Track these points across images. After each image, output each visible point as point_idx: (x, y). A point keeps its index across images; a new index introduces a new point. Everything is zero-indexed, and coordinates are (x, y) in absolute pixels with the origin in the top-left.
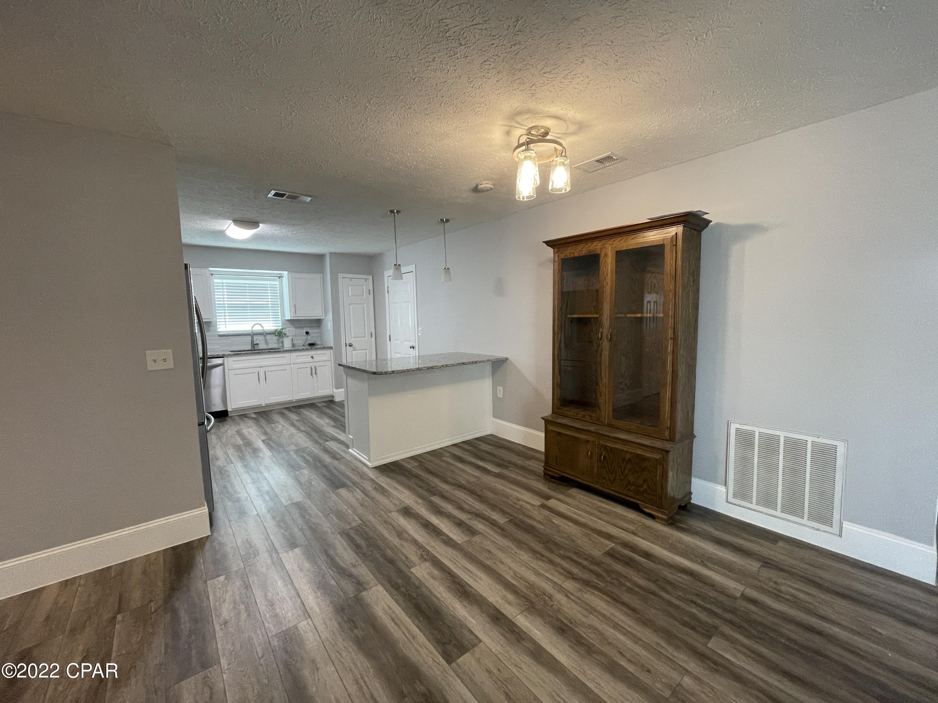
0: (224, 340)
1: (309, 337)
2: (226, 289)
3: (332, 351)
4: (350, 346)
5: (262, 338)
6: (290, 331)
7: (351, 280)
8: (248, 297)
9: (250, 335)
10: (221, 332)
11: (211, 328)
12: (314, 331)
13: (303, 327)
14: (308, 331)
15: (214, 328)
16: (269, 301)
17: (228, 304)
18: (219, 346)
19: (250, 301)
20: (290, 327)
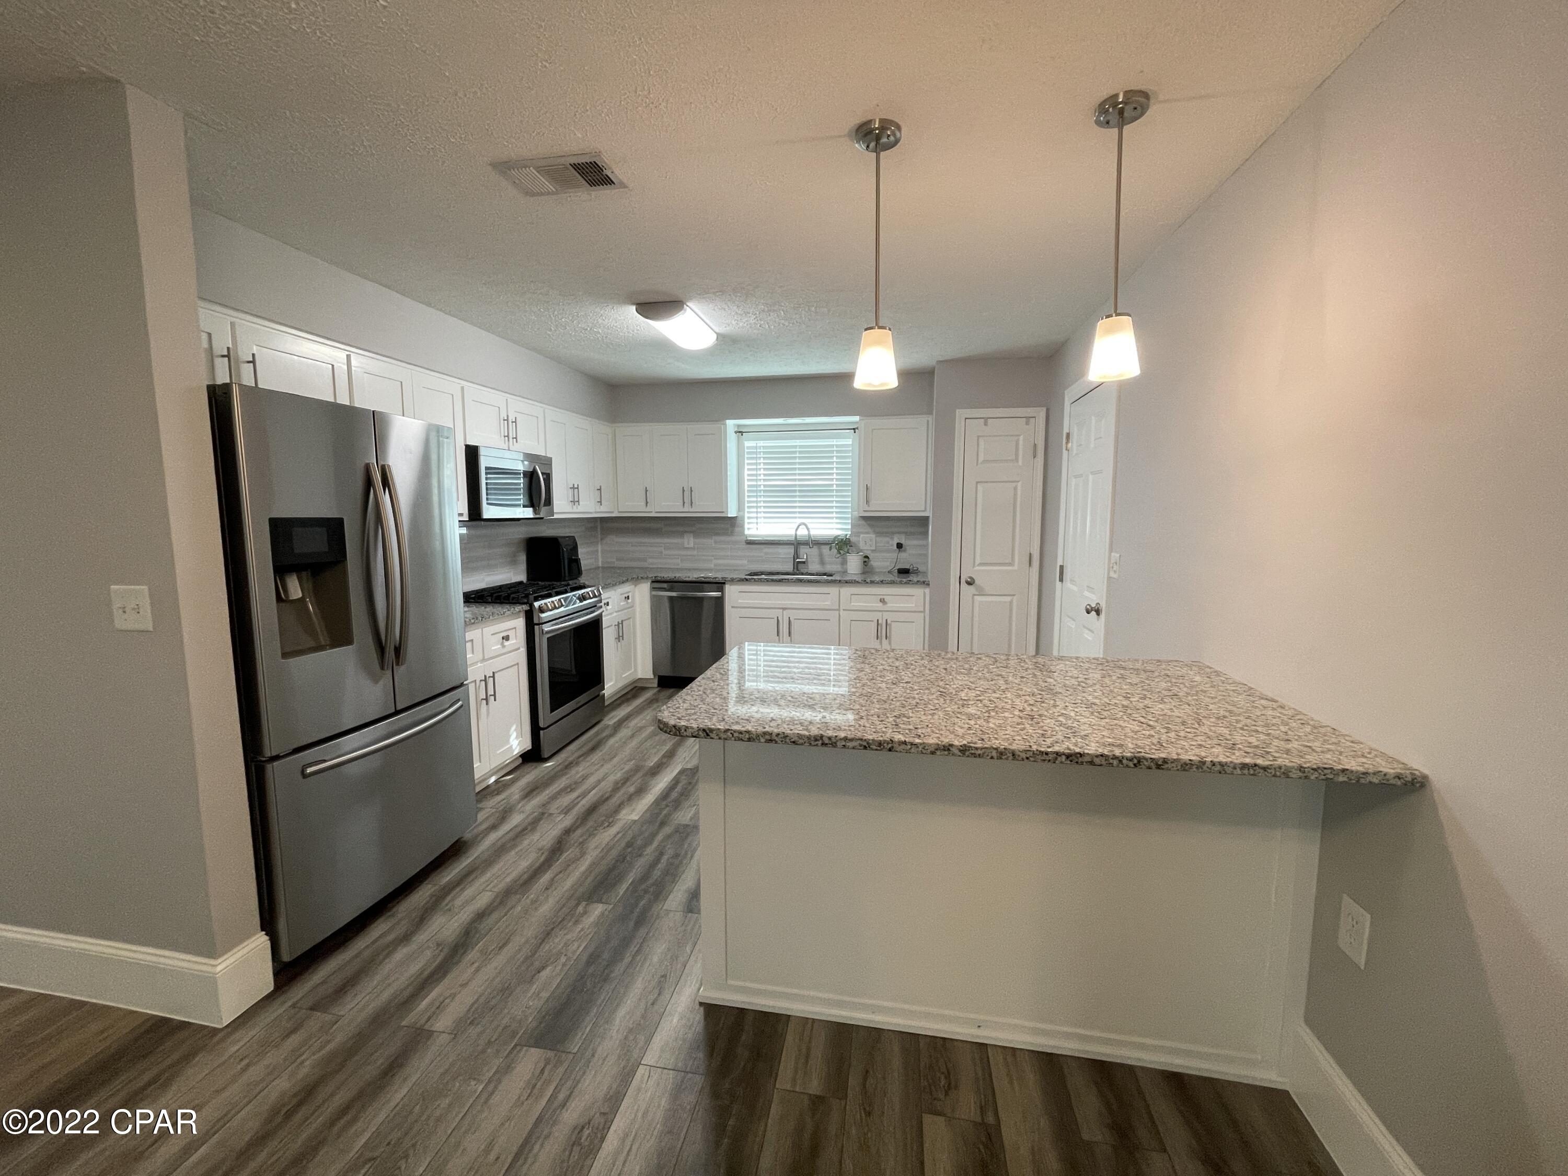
0: (756, 552)
1: (903, 555)
2: (764, 458)
3: (927, 591)
4: (969, 583)
5: (815, 551)
6: (867, 541)
7: (986, 424)
8: (797, 472)
9: (792, 544)
10: (750, 536)
11: (737, 529)
12: (915, 542)
13: (893, 533)
14: (903, 542)
15: (740, 529)
16: (832, 480)
17: (765, 486)
18: (745, 562)
19: (800, 480)
20: (867, 533)
